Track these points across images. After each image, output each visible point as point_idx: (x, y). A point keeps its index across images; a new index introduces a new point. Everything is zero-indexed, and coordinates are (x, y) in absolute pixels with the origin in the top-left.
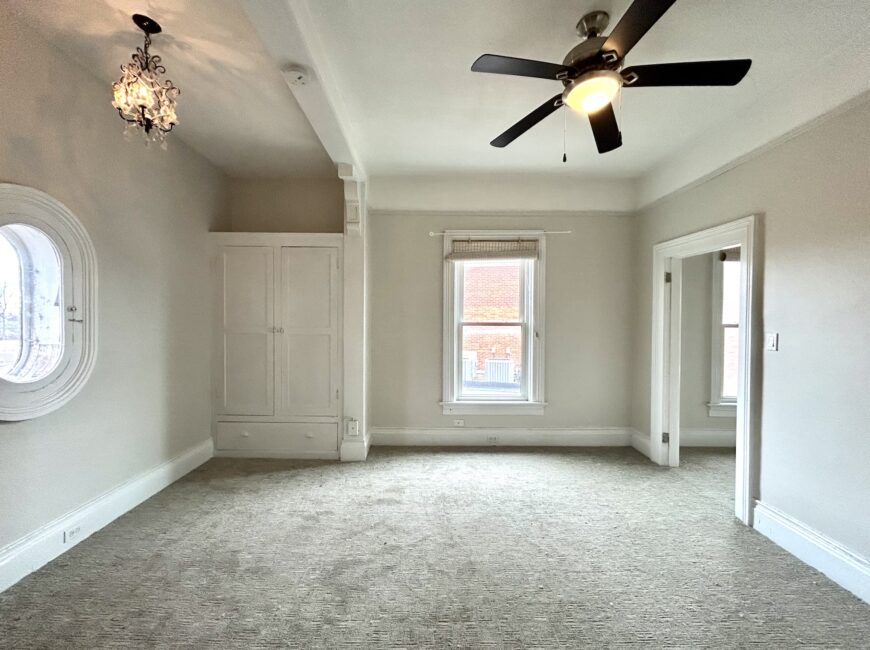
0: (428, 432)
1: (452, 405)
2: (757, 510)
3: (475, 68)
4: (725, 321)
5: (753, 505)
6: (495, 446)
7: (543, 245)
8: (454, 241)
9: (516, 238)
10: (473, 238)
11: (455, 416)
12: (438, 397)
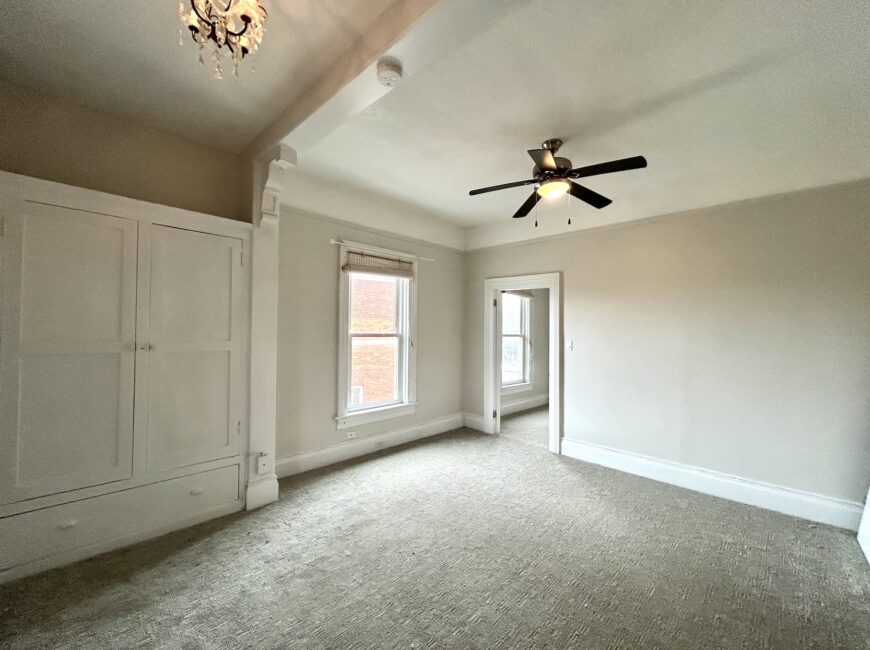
0: (324, 452)
1: (346, 418)
2: (563, 444)
3: (529, 152)
4: (504, 333)
5: (561, 441)
6: (381, 451)
7: (415, 267)
8: (349, 252)
9: (395, 257)
10: (366, 252)
11: (349, 428)
12: (332, 412)
